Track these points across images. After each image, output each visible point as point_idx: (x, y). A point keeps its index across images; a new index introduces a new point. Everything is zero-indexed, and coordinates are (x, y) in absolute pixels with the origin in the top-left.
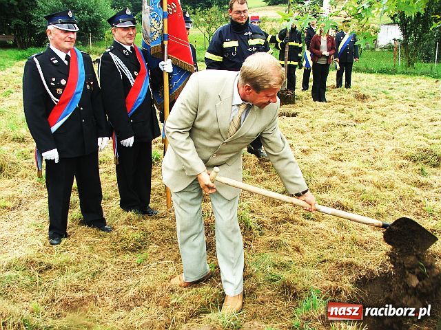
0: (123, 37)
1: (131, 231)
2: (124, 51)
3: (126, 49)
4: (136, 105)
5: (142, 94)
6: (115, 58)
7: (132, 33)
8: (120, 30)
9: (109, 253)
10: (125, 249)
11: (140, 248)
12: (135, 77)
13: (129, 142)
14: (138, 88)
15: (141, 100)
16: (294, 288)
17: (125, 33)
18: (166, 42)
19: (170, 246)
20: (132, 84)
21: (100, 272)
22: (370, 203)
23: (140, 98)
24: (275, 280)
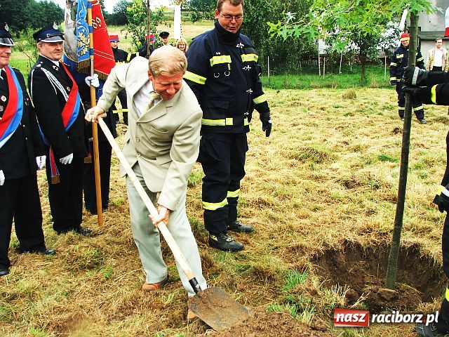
0: (51, 53)
1: (83, 249)
2: (54, 67)
3: (55, 65)
4: (71, 121)
5: (76, 109)
6: (48, 74)
7: (59, 48)
8: (46, 45)
9: (66, 274)
10: (83, 268)
11: (97, 264)
12: (68, 93)
13: (69, 159)
14: (72, 103)
15: (76, 115)
16: (267, 272)
17: (52, 49)
18: (92, 57)
19: (126, 258)
20: (66, 100)
21: (72, 292)
22: (284, 197)
23: (75, 113)
24: (243, 270)
